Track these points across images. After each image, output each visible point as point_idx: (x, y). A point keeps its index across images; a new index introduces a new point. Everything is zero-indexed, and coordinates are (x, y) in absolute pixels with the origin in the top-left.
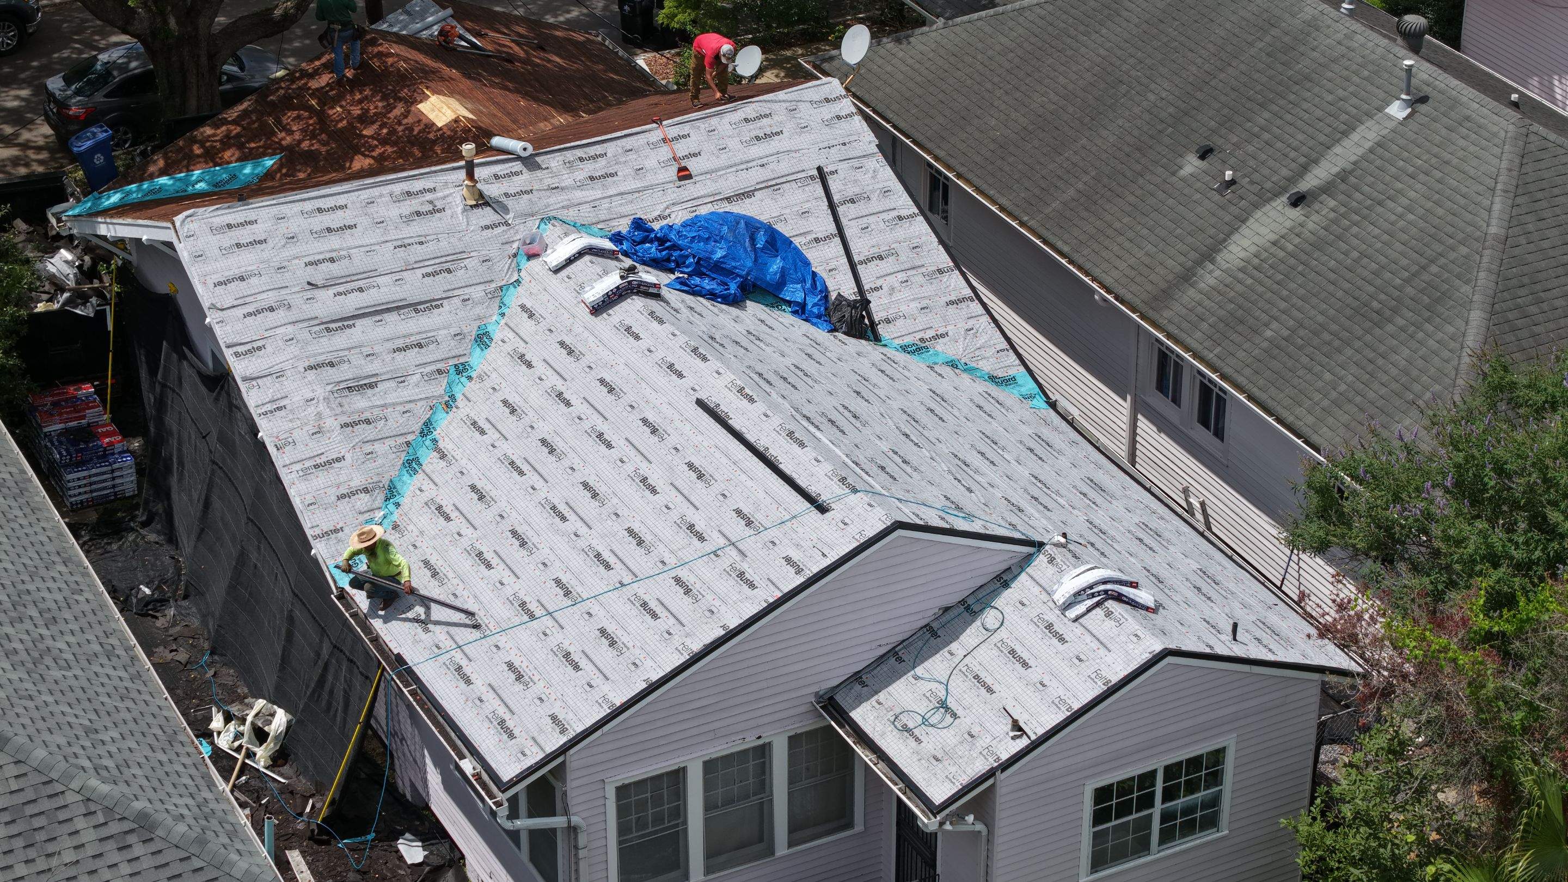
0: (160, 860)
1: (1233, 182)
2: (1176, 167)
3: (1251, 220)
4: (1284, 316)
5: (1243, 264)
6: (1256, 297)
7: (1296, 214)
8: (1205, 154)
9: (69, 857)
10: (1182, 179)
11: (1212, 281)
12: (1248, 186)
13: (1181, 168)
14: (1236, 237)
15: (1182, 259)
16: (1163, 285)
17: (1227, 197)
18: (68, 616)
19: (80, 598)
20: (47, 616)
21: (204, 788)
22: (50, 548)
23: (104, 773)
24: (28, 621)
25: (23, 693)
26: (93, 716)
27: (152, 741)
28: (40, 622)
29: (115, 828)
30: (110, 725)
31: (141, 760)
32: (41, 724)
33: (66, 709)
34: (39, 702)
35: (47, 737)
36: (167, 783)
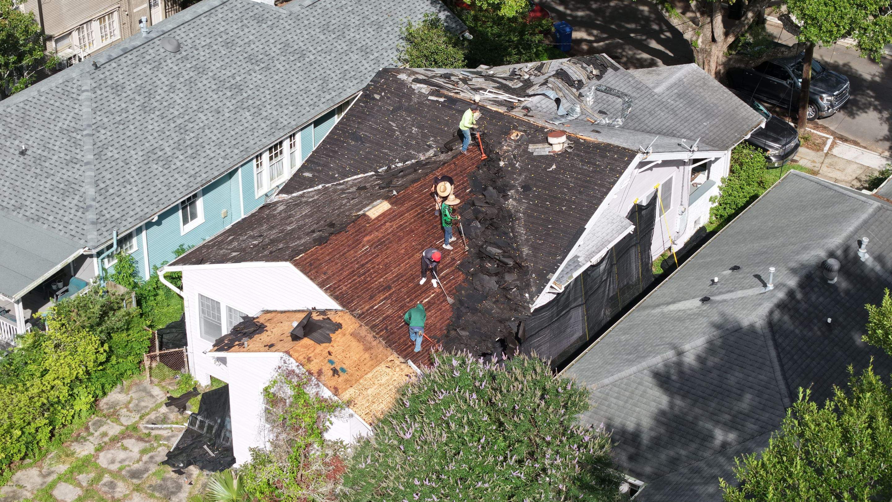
0: (80, 220)
9: (66, 203)
18: (203, 160)
19: (221, 160)
20: (194, 155)
21: (134, 218)
22: (247, 145)
23: (103, 191)
24: (182, 152)
25: (127, 161)
26: (139, 181)
27: (146, 199)
28: (186, 155)
29: (81, 204)
30: (140, 186)
31: (128, 199)
32: (113, 170)
33: (134, 174)
34: (128, 166)
35: (104, 173)
36: (122, 208)
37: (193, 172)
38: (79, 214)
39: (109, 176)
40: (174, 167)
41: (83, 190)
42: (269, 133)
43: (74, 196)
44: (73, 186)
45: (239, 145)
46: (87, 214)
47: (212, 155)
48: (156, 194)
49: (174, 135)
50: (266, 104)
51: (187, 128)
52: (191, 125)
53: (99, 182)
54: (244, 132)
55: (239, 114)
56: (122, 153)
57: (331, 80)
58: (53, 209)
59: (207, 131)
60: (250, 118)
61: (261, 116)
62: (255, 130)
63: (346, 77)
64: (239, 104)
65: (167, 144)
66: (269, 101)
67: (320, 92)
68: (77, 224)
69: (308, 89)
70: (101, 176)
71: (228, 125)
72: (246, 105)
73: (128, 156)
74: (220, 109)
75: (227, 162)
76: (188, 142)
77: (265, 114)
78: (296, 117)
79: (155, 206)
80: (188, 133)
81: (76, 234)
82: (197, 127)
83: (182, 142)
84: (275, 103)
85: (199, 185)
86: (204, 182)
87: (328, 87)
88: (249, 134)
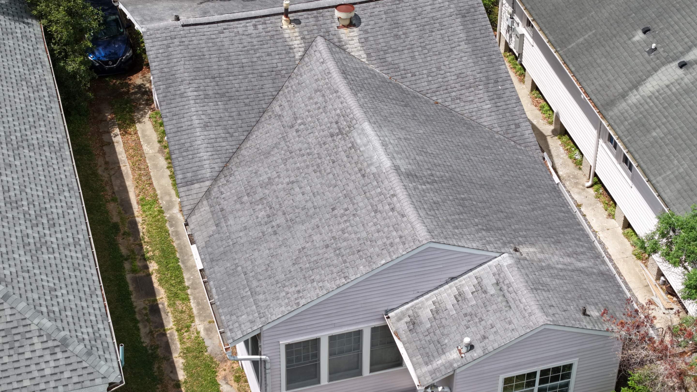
1: (656, 49)
2: (631, 36)
3: (660, 71)
4: (663, 126)
5: (651, 94)
6: (653, 113)
7: (680, 72)
8: (646, 31)
9: (28, 355)
10: (633, 43)
11: (635, 101)
12: (662, 53)
13: (634, 36)
14: (650, 79)
15: (624, 86)
16: (612, 98)
17: (651, 57)
18: (62, 222)
19: (71, 212)
20: (51, 222)
21: (100, 322)
22: (64, 182)
23: (52, 315)
24: (40, 226)
25: (25, 269)
26: (57, 281)
27: (82, 294)
28: (46, 226)
29: (50, 344)
30: (63, 286)
31: (74, 307)
32: (28, 287)
33: (44, 277)
34: (32, 274)
35: (29, 294)
36: (82, 320)
37: (71, 240)
38: (60, 355)
39: (36, 296)
40: (55, 246)
41: (33, 327)
42: (60, 160)
43: (29, 342)
44: (14, 331)
45: (60, 187)
46: (71, 348)
47: (60, 211)
48: (80, 284)
49: (15, 214)
50: (23, 132)
51: (13, 199)
52: (12, 193)
53: (38, 308)
54: (46, 172)
55: (22, 156)
56: (12, 262)
57: (28, 76)
58: (18, 371)
59: (28, 190)
60: (32, 154)
61: (36, 146)
62: (50, 164)
63: (31, 66)
64: (10, 146)
65: (23, 228)
66: (23, 127)
67: (36, 93)
68: (71, 367)
69: (27, 96)
70: (31, 301)
71: (30, 172)
72: (14, 142)
73: (18, 262)
74: (7, 161)
75: (75, 210)
76: (32, 212)
77: (35, 142)
78: (53, 130)
79: (94, 297)
80: (19, 203)
81: (81, 379)
82: (18, 192)
83: (27, 216)
84: (27, 127)
85: (89, 249)
86: (88, 243)
87: (34, 84)
88: (51, 169)
